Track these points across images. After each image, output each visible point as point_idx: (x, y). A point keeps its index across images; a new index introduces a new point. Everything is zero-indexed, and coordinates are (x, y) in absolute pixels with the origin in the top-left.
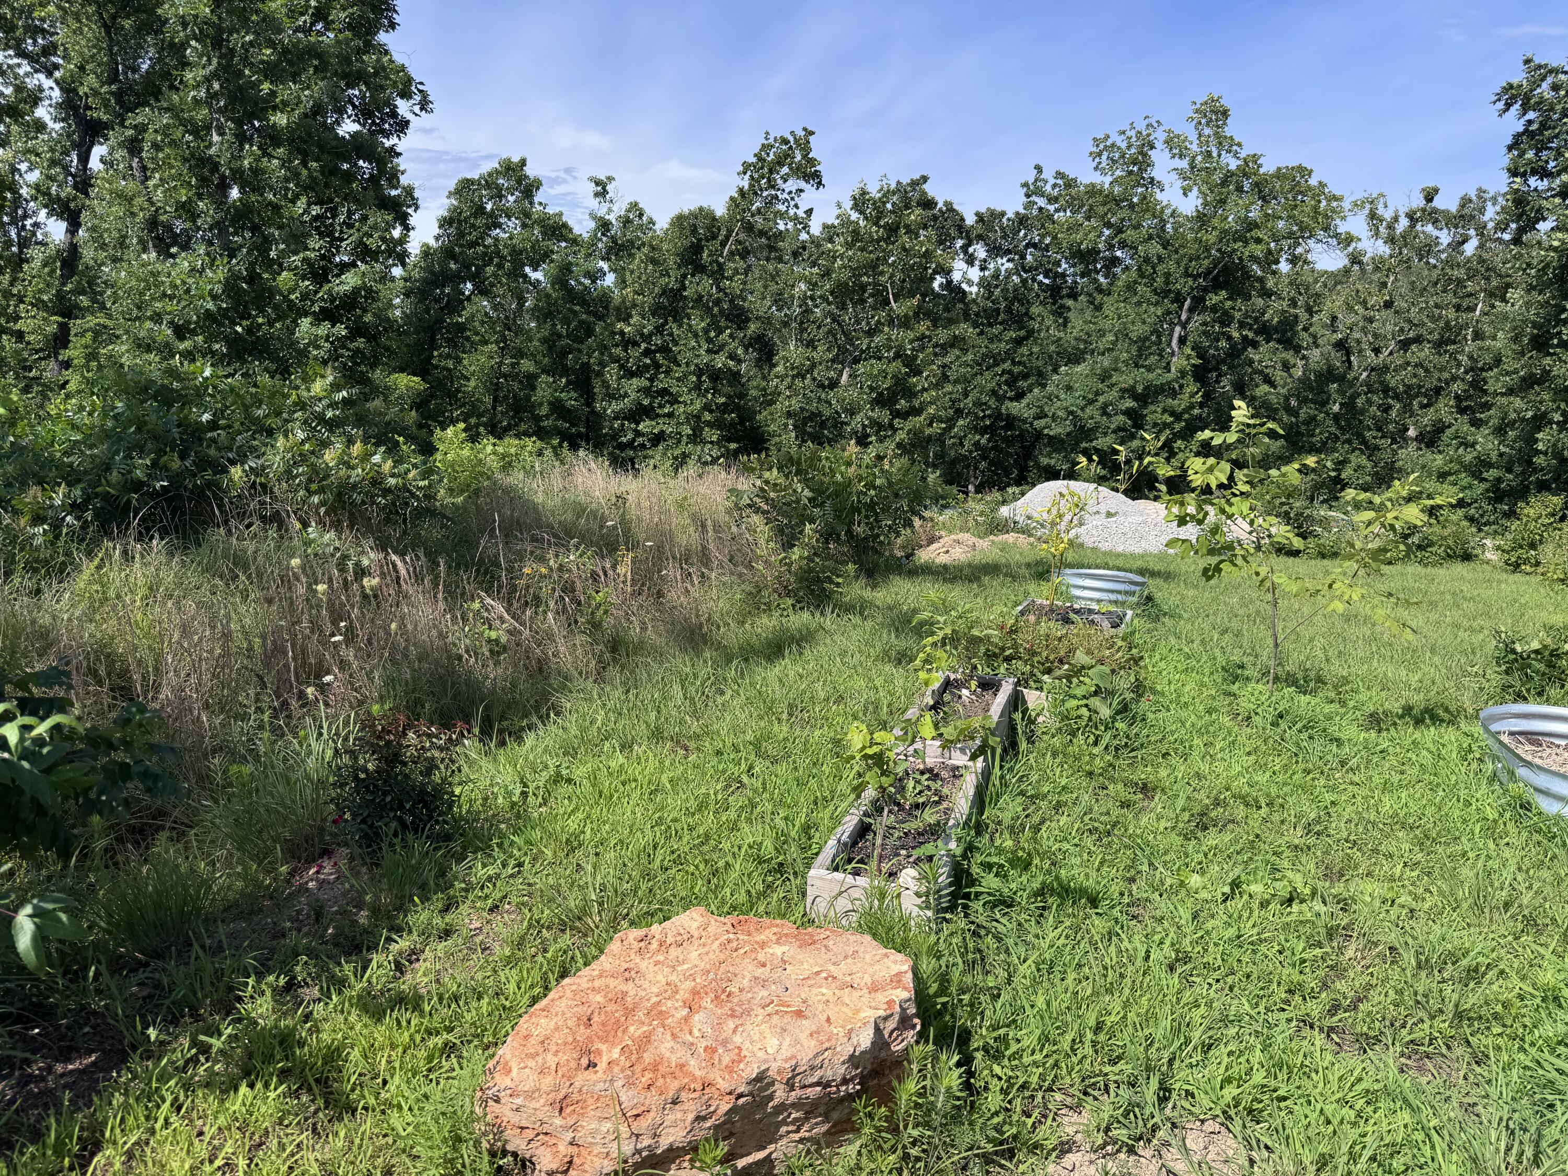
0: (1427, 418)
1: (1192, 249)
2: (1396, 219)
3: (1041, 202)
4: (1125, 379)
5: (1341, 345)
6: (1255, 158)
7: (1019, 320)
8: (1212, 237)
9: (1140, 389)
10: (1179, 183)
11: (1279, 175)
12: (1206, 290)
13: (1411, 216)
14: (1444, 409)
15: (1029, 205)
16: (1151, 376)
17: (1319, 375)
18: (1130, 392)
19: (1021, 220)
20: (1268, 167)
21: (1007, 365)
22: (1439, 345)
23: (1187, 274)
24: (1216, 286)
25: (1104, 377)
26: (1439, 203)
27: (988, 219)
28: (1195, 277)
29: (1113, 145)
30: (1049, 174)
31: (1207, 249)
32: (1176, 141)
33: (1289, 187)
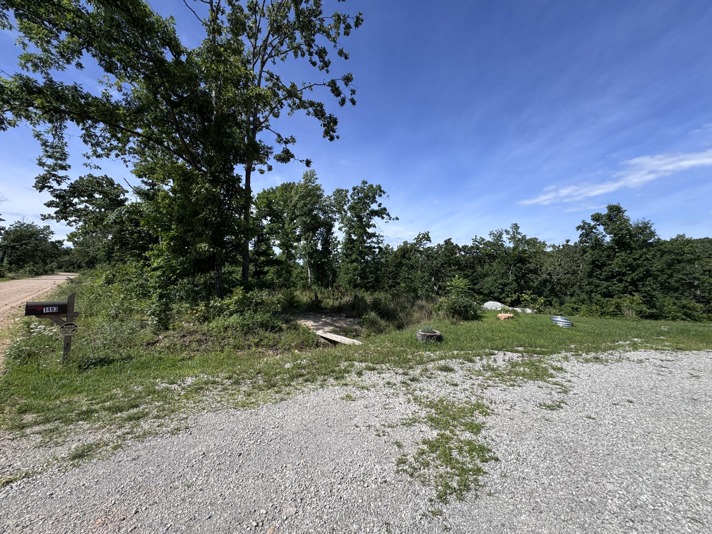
0: (572, 290)
1: (512, 255)
2: (559, 246)
3: (477, 243)
4: (500, 281)
5: (549, 274)
6: (525, 236)
7: (473, 268)
8: (517, 253)
9: (503, 283)
10: (508, 241)
11: (530, 239)
12: (516, 263)
13: (563, 246)
14: (576, 288)
15: (473, 244)
17: (544, 280)
18: (501, 284)
19: (472, 247)
20: (528, 238)
21: (471, 277)
22: (572, 274)
23: (511, 260)
24: (518, 262)
25: (495, 281)
26: (569, 243)
27: (465, 247)
28: (514, 261)
29: (494, 234)
30: (478, 238)
31: (516, 255)
32: (507, 232)
33: (533, 242)
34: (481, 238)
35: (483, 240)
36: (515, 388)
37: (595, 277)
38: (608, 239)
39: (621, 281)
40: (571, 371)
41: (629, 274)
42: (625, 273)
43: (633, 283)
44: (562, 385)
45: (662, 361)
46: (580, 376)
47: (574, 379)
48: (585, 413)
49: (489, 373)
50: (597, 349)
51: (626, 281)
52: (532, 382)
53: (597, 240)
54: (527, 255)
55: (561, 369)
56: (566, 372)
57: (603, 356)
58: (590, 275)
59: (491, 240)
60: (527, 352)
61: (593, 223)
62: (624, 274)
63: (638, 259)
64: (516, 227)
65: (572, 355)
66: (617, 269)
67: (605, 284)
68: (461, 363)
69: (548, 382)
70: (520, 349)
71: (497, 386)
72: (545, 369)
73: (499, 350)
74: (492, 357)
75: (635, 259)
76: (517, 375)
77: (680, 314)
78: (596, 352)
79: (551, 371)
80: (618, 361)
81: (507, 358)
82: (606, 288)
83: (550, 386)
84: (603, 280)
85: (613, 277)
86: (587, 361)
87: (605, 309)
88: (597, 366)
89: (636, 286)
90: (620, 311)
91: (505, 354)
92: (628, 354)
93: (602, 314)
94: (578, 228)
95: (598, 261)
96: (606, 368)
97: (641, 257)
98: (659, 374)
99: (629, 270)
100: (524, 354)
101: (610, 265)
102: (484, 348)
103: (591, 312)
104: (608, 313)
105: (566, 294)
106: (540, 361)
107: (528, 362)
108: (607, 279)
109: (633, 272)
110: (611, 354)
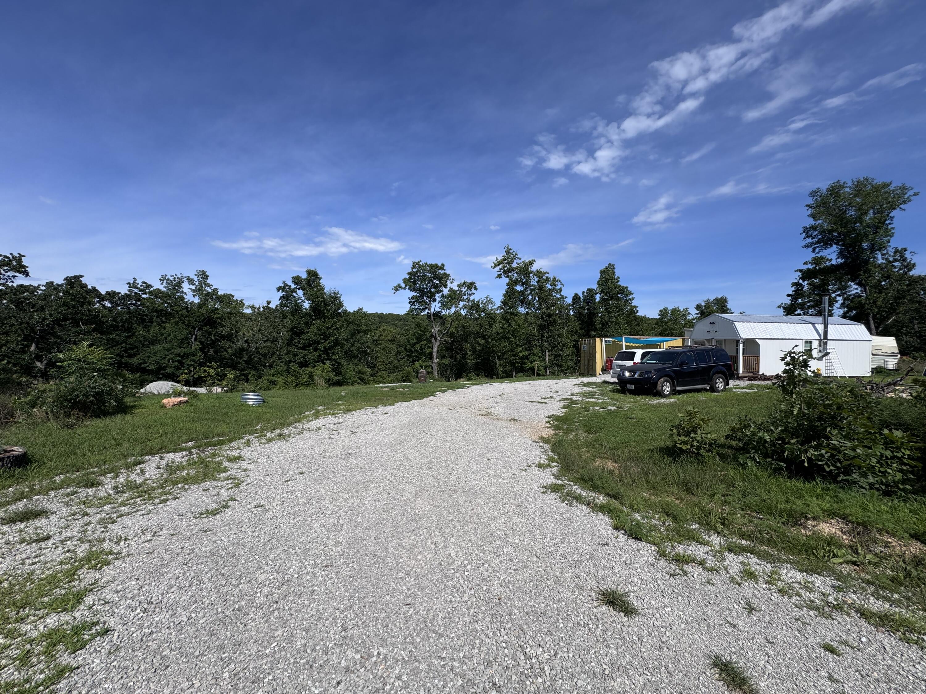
0: (271, 360)
1: (197, 314)
2: (260, 308)
5: (247, 341)
6: (216, 289)
8: (203, 312)
9: (182, 354)
10: (191, 293)
11: (224, 295)
12: (203, 326)
13: (263, 308)
15: (129, 291)
16: (186, 350)
17: (240, 349)
18: (179, 355)
19: (127, 296)
20: (220, 293)
22: (273, 342)
23: (196, 321)
24: (206, 325)
25: (168, 350)
26: (270, 306)
27: (112, 294)
28: (199, 322)
29: (168, 280)
30: (139, 281)
31: (203, 314)
32: (191, 281)
33: (227, 299)
34: (144, 282)
35: (149, 286)
36: (168, 503)
37: (294, 345)
38: (306, 305)
39: (315, 350)
40: (250, 457)
41: (322, 343)
42: (319, 341)
43: (326, 351)
44: (235, 478)
45: (335, 424)
46: (259, 461)
47: (252, 466)
48: (255, 503)
49: (127, 495)
50: (283, 425)
51: (320, 350)
52: (196, 486)
53: (297, 305)
54: (218, 316)
55: (239, 458)
56: (244, 460)
57: (286, 431)
58: (289, 343)
59: (162, 288)
60: (197, 447)
61: (293, 286)
62: (318, 343)
63: (330, 328)
64: (203, 275)
65: (256, 438)
66: (313, 338)
67: (302, 353)
68: (68, 495)
69: (219, 480)
70: (190, 444)
71: (138, 511)
72: (219, 463)
73: (153, 454)
74: (138, 467)
75: (328, 328)
76: (175, 483)
77: (356, 379)
78: (281, 428)
79: (226, 464)
80: (300, 433)
81: (164, 462)
82: (303, 357)
83: (220, 483)
84: (301, 349)
85: (310, 345)
86: (270, 441)
87: (300, 380)
88: (279, 443)
89: (328, 354)
90: (312, 381)
91: (161, 458)
92: (309, 425)
93: (297, 385)
94: (279, 289)
95: (297, 327)
96: (288, 443)
97: (332, 326)
98: (330, 438)
99: (323, 339)
100: (193, 451)
101: (308, 332)
102: (125, 456)
103: (287, 384)
104: (302, 384)
105: (265, 366)
106: (214, 455)
107: (196, 460)
108: (304, 348)
109: (326, 340)
110: (295, 428)
